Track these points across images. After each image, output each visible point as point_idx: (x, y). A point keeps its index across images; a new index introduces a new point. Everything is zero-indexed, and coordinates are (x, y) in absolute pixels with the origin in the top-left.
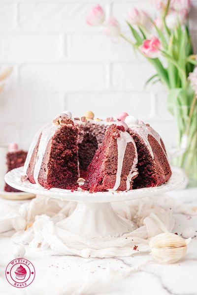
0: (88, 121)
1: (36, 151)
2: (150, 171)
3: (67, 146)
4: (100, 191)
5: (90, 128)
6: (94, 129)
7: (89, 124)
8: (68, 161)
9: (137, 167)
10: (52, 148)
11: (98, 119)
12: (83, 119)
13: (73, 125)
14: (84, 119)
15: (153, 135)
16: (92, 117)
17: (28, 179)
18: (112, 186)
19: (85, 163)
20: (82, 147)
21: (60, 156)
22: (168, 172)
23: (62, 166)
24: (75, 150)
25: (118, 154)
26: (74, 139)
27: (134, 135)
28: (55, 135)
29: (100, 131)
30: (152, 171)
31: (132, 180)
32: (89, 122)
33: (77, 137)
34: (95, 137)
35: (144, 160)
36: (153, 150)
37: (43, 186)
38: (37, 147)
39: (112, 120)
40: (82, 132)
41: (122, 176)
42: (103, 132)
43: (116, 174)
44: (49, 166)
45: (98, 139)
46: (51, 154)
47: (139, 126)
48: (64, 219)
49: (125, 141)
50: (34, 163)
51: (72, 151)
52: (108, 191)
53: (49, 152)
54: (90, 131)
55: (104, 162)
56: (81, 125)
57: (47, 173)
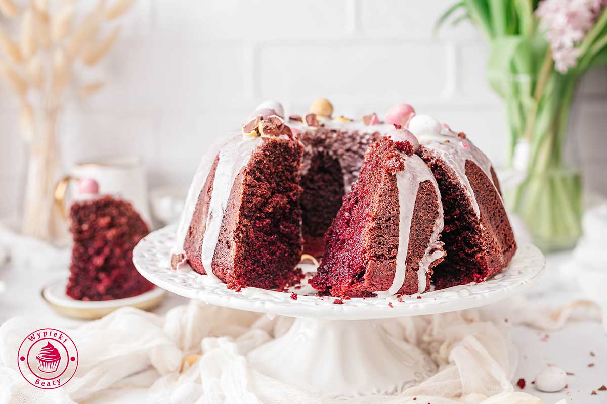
0: (321, 123)
1: (206, 199)
2: (471, 247)
3: (278, 185)
4: (357, 296)
5: (324, 140)
6: (336, 141)
7: (323, 130)
8: (279, 220)
9: (441, 239)
10: (244, 193)
11: (343, 117)
12: (310, 119)
13: (290, 136)
14: (312, 119)
15: (476, 163)
16: (327, 113)
17: (188, 262)
18: (386, 284)
19: (314, 219)
20: (308, 182)
21: (261, 211)
22: (510, 246)
23: (265, 233)
24: (294, 195)
25: (400, 209)
26: (292, 169)
27: (433, 161)
28: (250, 165)
29: (348, 146)
30: (476, 246)
31: (430, 268)
32: (323, 126)
33: (298, 164)
34: (337, 161)
35: (457, 219)
36: (477, 198)
37: (223, 281)
38: (210, 190)
39: (378, 122)
40: (309, 149)
41: (408, 261)
42: (355, 148)
43: (394, 257)
44: (237, 236)
45: (343, 163)
46: (242, 208)
47: (443, 140)
48: (265, 342)
49: (414, 178)
50: (201, 228)
51: (288, 197)
52: (375, 296)
53: (239, 203)
54: (325, 147)
55: (366, 230)
56: (306, 134)
57: (233, 252)
